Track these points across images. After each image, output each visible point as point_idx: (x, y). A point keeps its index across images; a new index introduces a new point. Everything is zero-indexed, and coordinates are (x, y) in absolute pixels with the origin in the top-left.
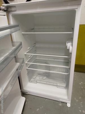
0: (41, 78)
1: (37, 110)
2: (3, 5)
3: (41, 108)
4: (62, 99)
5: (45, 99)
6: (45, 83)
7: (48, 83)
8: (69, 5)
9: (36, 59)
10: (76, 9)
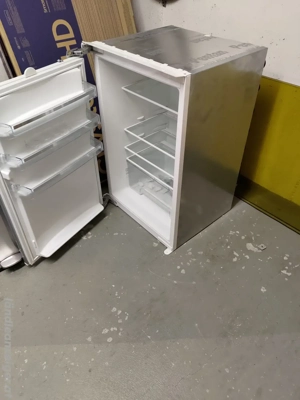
1: (114, 234)
3: (122, 234)
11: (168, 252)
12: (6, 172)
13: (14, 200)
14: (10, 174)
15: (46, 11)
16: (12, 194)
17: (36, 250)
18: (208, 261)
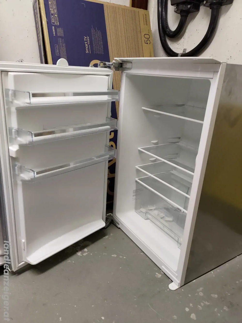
0: (162, 215)
1: (113, 255)
2: (115, 58)
3: (121, 257)
4: (166, 267)
5: (140, 251)
6: (161, 226)
7: (166, 229)
8: (199, 70)
9: (172, 172)
10: (210, 80)
11: (173, 286)
12: (14, 149)
13: (14, 185)
14: (17, 152)
15: (87, 52)
16: (14, 176)
17: (24, 253)
18: (225, 308)
